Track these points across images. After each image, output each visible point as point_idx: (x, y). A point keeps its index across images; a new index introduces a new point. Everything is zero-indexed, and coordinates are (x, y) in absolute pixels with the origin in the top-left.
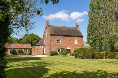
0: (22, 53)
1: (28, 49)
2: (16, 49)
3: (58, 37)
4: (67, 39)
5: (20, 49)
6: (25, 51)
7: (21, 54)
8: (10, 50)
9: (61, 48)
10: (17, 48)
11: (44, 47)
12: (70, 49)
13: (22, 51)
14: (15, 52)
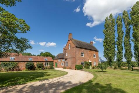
0: (42, 67)
1: (49, 63)
2: (34, 63)
3: (82, 50)
4: (89, 52)
5: (39, 63)
6: (46, 65)
7: (41, 69)
8: (26, 64)
9: (85, 61)
10: (36, 62)
11: (65, 61)
12: (91, 63)
13: (42, 64)
14: (33, 66)
